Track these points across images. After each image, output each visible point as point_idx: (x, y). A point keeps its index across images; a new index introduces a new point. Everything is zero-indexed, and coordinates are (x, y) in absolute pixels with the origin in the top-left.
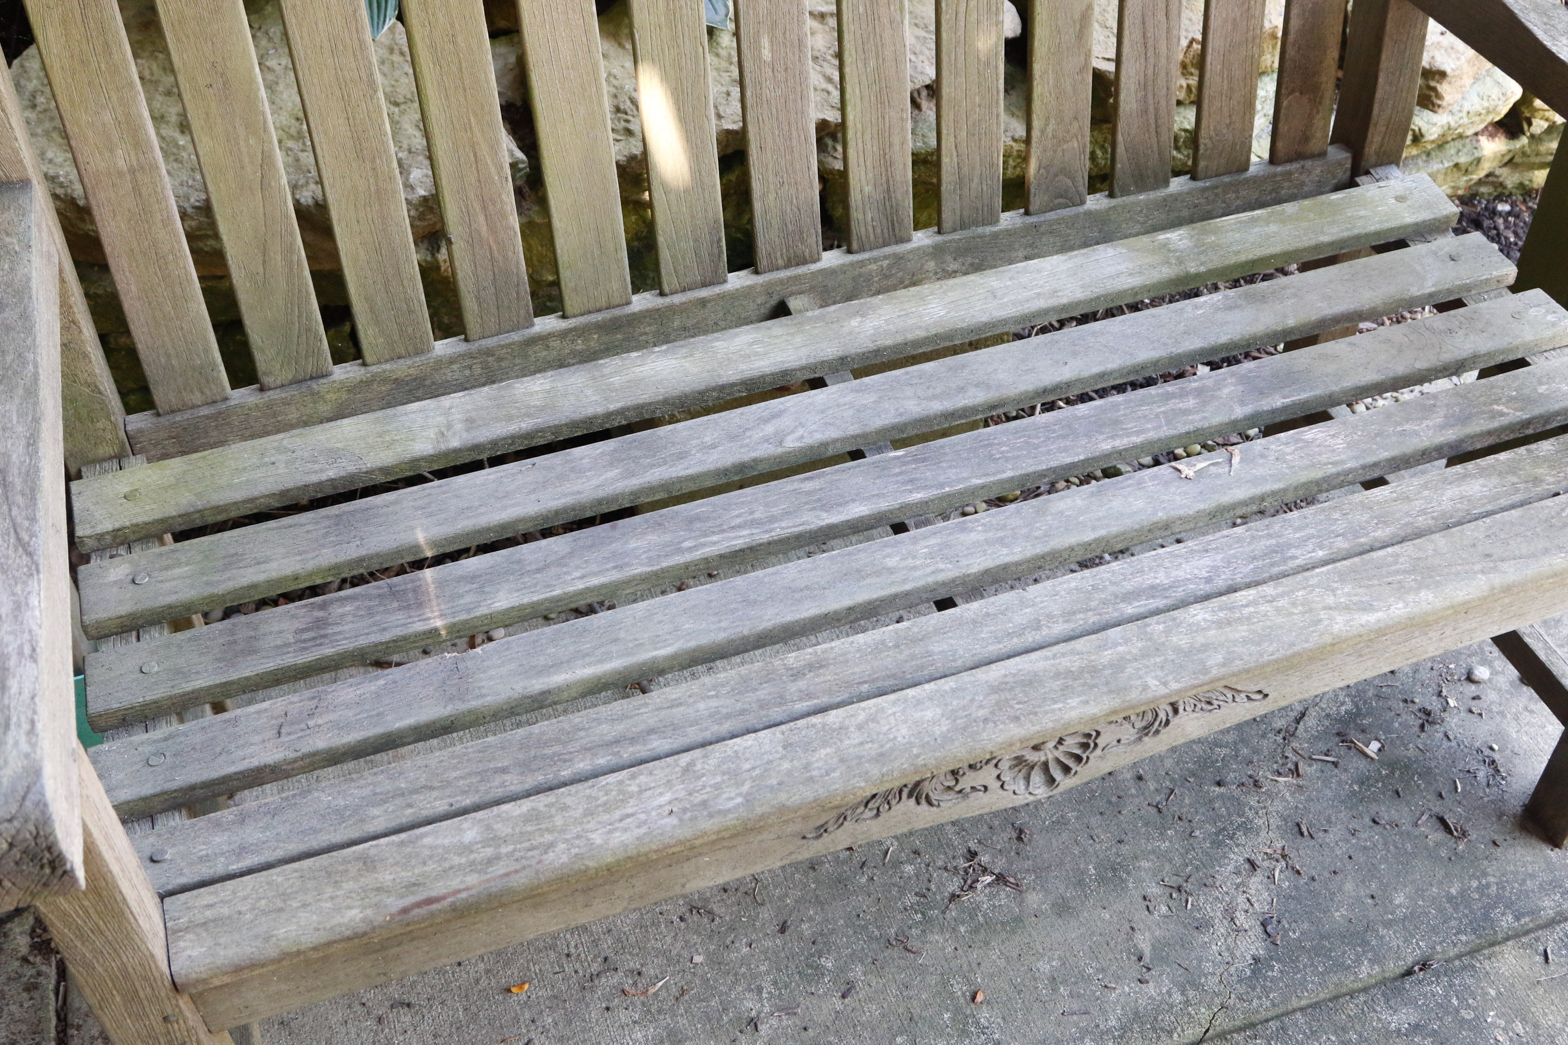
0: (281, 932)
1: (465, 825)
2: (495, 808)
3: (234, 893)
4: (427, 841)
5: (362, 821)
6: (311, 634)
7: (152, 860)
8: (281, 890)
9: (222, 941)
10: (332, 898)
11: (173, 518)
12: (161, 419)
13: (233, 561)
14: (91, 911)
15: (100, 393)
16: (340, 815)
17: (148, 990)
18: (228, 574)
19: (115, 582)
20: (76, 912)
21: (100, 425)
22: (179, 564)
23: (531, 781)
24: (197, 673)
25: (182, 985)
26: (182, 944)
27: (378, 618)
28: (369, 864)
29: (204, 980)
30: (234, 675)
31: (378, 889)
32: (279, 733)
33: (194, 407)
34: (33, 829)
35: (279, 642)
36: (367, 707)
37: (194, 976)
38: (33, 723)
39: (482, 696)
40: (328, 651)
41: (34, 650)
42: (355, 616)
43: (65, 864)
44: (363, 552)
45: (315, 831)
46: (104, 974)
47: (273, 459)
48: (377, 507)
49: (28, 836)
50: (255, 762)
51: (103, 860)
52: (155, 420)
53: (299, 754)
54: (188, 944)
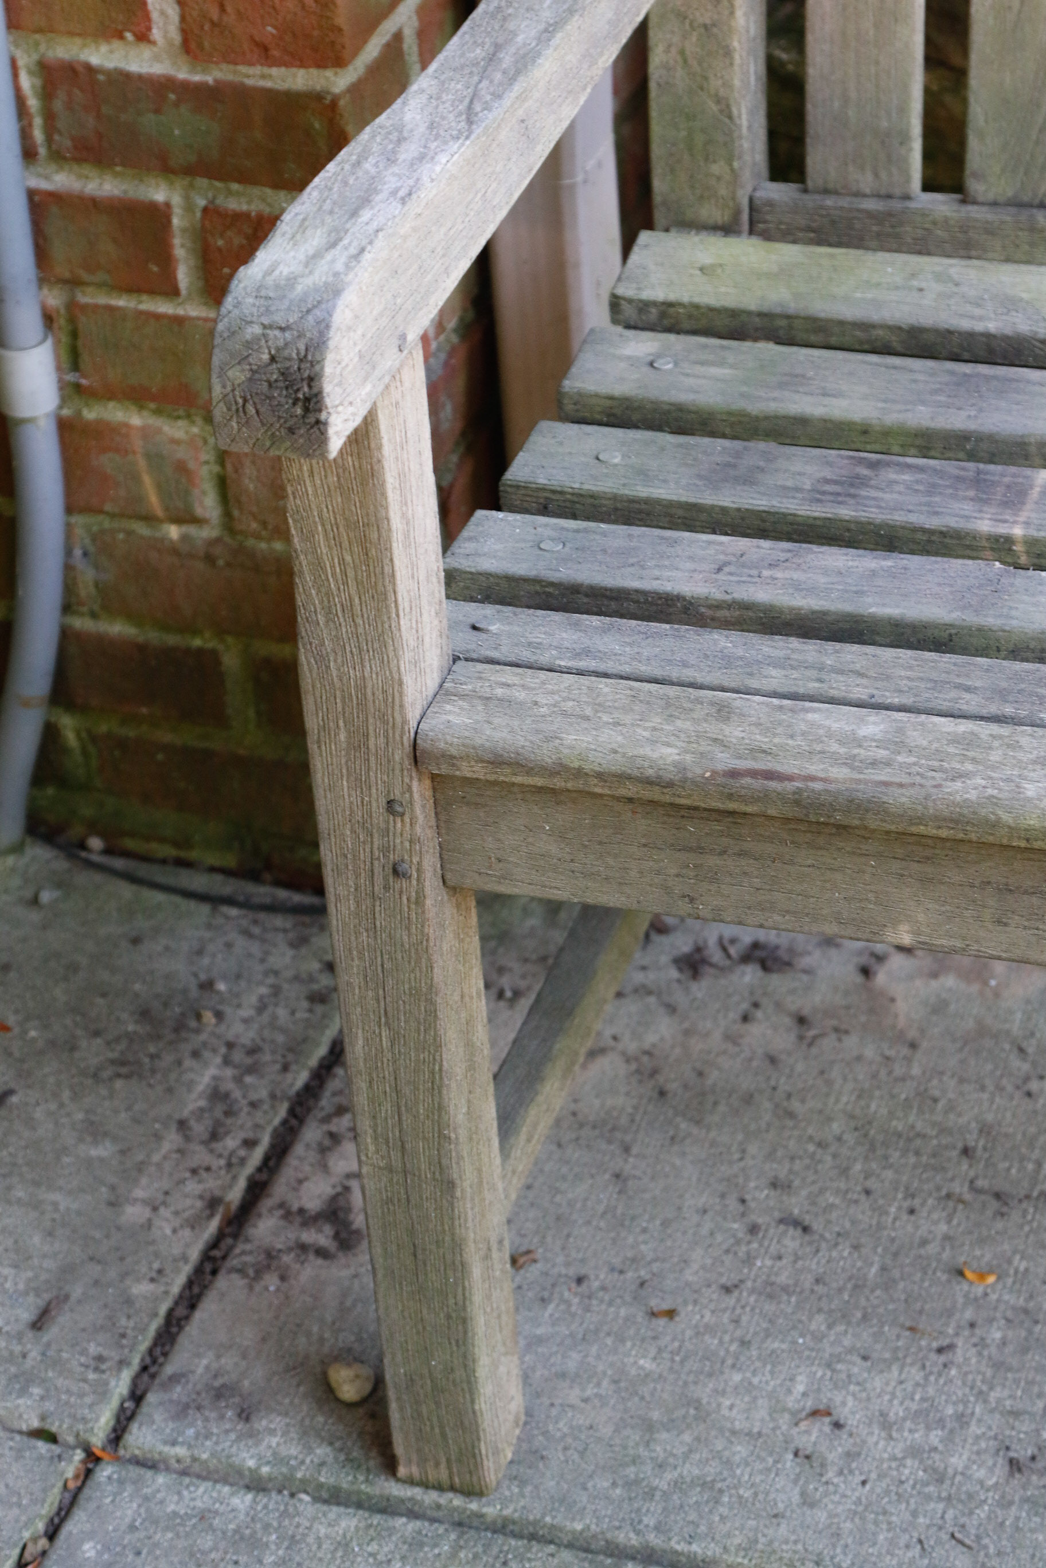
0: (570, 738)
1: (872, 719)
2: (924, 716)
3: (543, 683)
4: (810, 716)
5: (751, 674)
6: (837, 489)
7: (474, 628)
8: (600, 699)
9: (496, 721)
10: (654, 729)
11: (749, 313)
12: (806, 197)
13: (794, 381)
14: (351, 573)
15: (730, 117)
16: (728, 661)
17: (382, 740)
18: (776, 394)
19: (629, 358)
20: (333, 567)
21: (716, 169)
22: (722, 363)
23: (993, 709)
24: (665, 481)
25: (424, 751)
26: (448, 707)
27: (937, 499)
28: (723, 712)
29: (452, 757)
30: (709, 498)
31: (715, 740)
32: (719, 570)
33: (858, 194)
34: (302, 348)
35: (789, 483)
36: (850, 581)
37: (442, 745)
38: (362, 250)
39: (1009, 617)
40: (845, 512)
41: (410, 194)
42: (908, 488)
43: (320, 411)
44: (972, 426)
45: (685, 665)
46: (338, 684)
47: (923, 285)
48: (1028, 382)
49: (294, 356)
50: (668, 587)
51: (384, 494)
52: (797, 195)
53: (728, 597)
54: (456, 710)
